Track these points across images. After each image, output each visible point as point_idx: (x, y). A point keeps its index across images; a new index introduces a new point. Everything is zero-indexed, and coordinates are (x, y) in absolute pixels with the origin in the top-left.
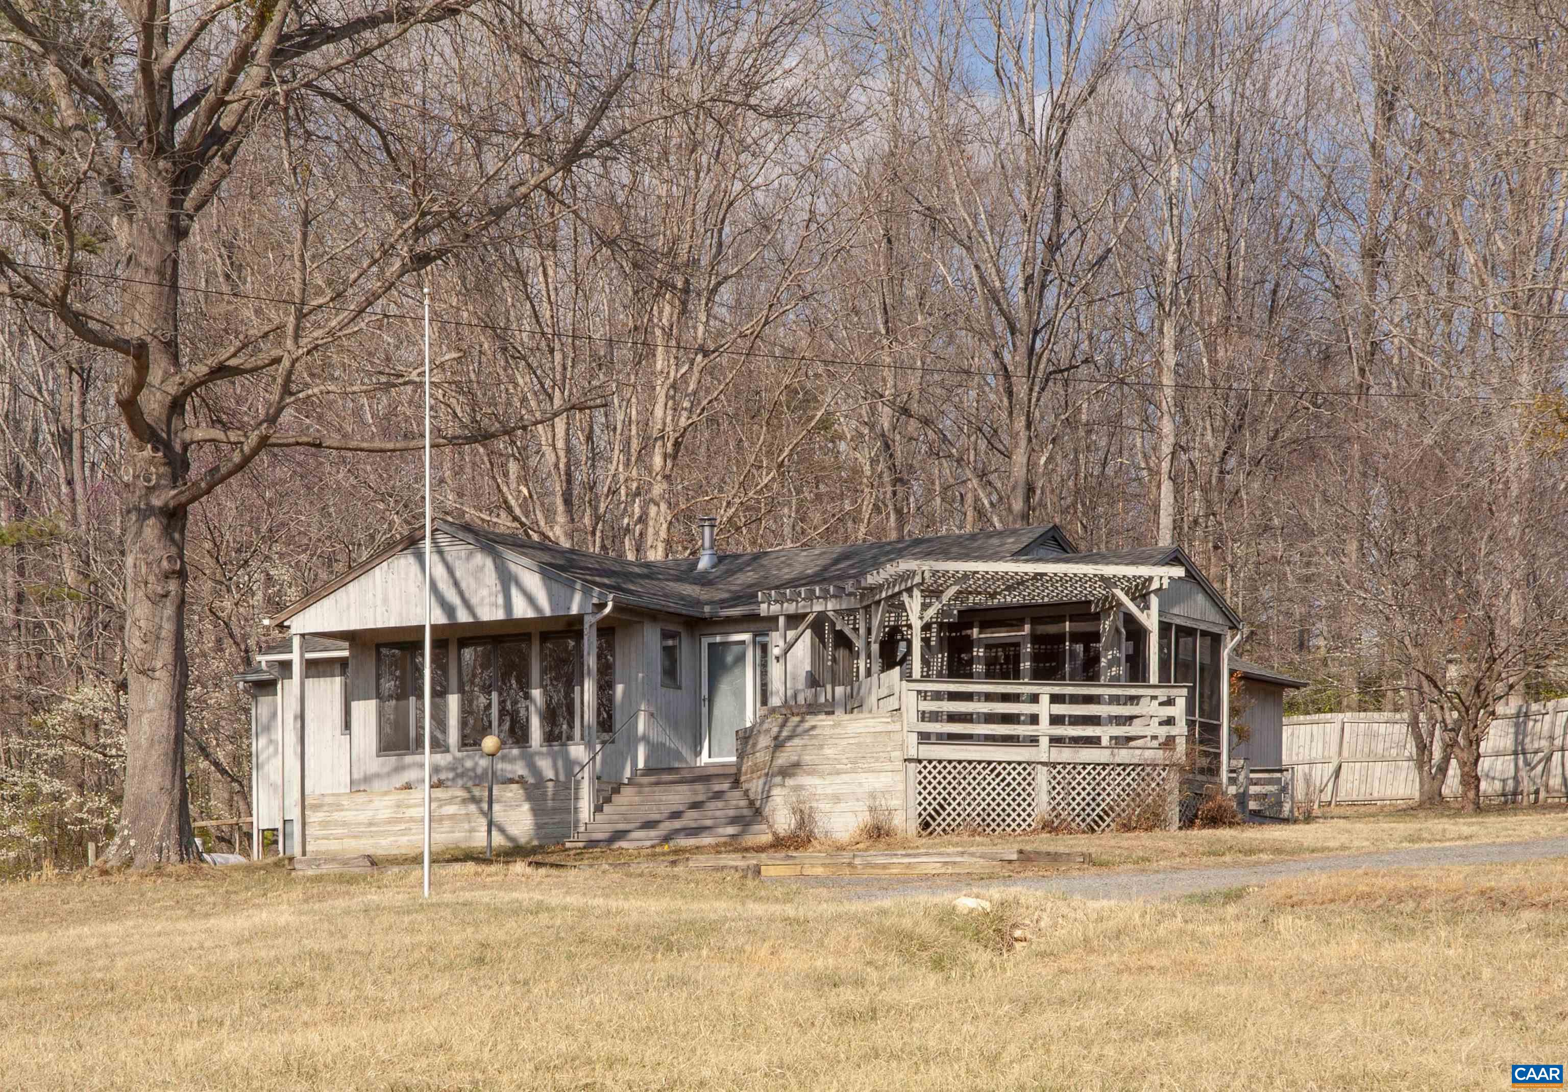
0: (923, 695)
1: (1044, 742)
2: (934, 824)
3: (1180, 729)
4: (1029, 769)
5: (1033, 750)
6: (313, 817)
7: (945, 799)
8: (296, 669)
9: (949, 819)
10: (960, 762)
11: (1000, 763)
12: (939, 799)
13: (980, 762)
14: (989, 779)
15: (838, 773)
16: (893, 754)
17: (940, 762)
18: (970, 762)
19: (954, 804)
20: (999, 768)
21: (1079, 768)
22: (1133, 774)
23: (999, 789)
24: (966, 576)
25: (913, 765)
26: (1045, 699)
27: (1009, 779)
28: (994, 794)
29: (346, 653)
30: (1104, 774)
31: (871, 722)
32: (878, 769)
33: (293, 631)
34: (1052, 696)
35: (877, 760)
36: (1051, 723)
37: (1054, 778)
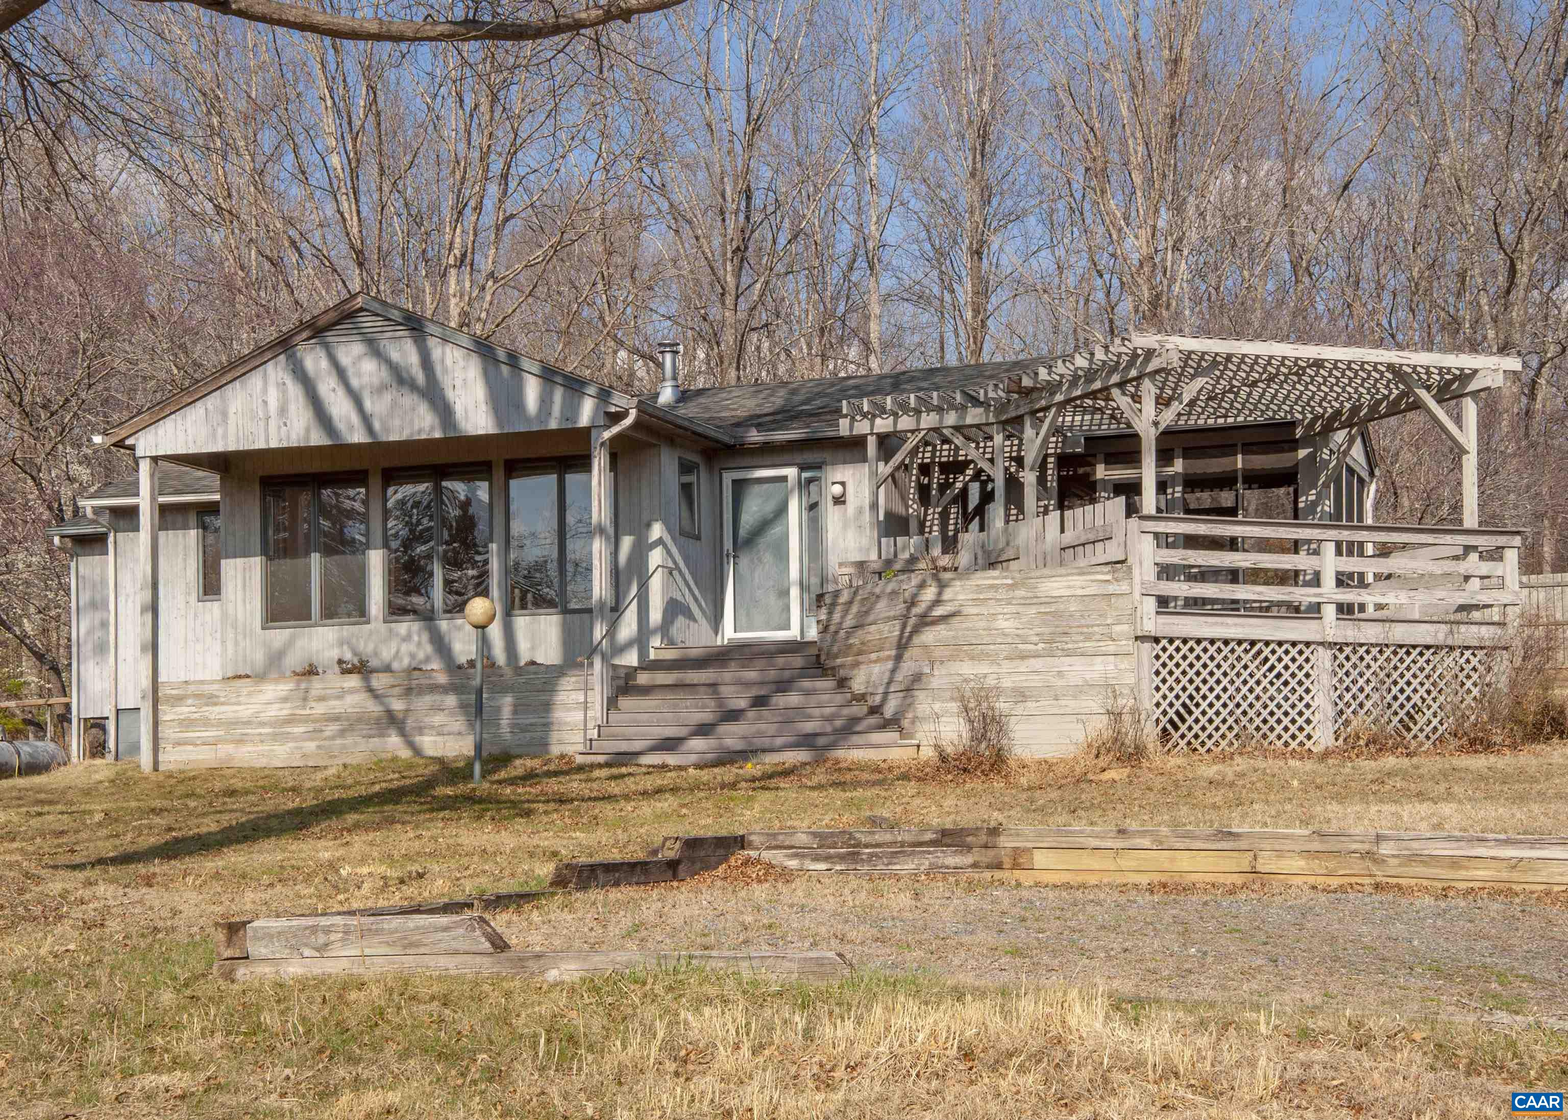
0: (1164, 541)
1: (1329, 612)
2: (1176, 735)
3: (1512, 592)
4: (1307, 652)
5: (1314, 624)
6: (168, 714)
7: (1191, 697)
8: (145, 518)
9: (1196, 728)
10: (1212, 641)
11: (1267, 644)
12: (1184, 697)
13: (1240, 643)
14: (1252, 667)
15: (1023, 657)
16: (1117, 628)
17: (1185, 641)
19: (1204, 705)
20: (1267, 652)
21: (1375, 651)
23: (1265, 682)
25: (1147, 645)
26: (1329, 549)
27: (1279, 667)
29: (217, 497)
30: (1408, 660)
31: (1078, 581)
32: (1090, 651)
33: (139, 452)
34: (1338, 545)
35: (1088, 637)
36: (1340, 583)
37: (1341, 666)
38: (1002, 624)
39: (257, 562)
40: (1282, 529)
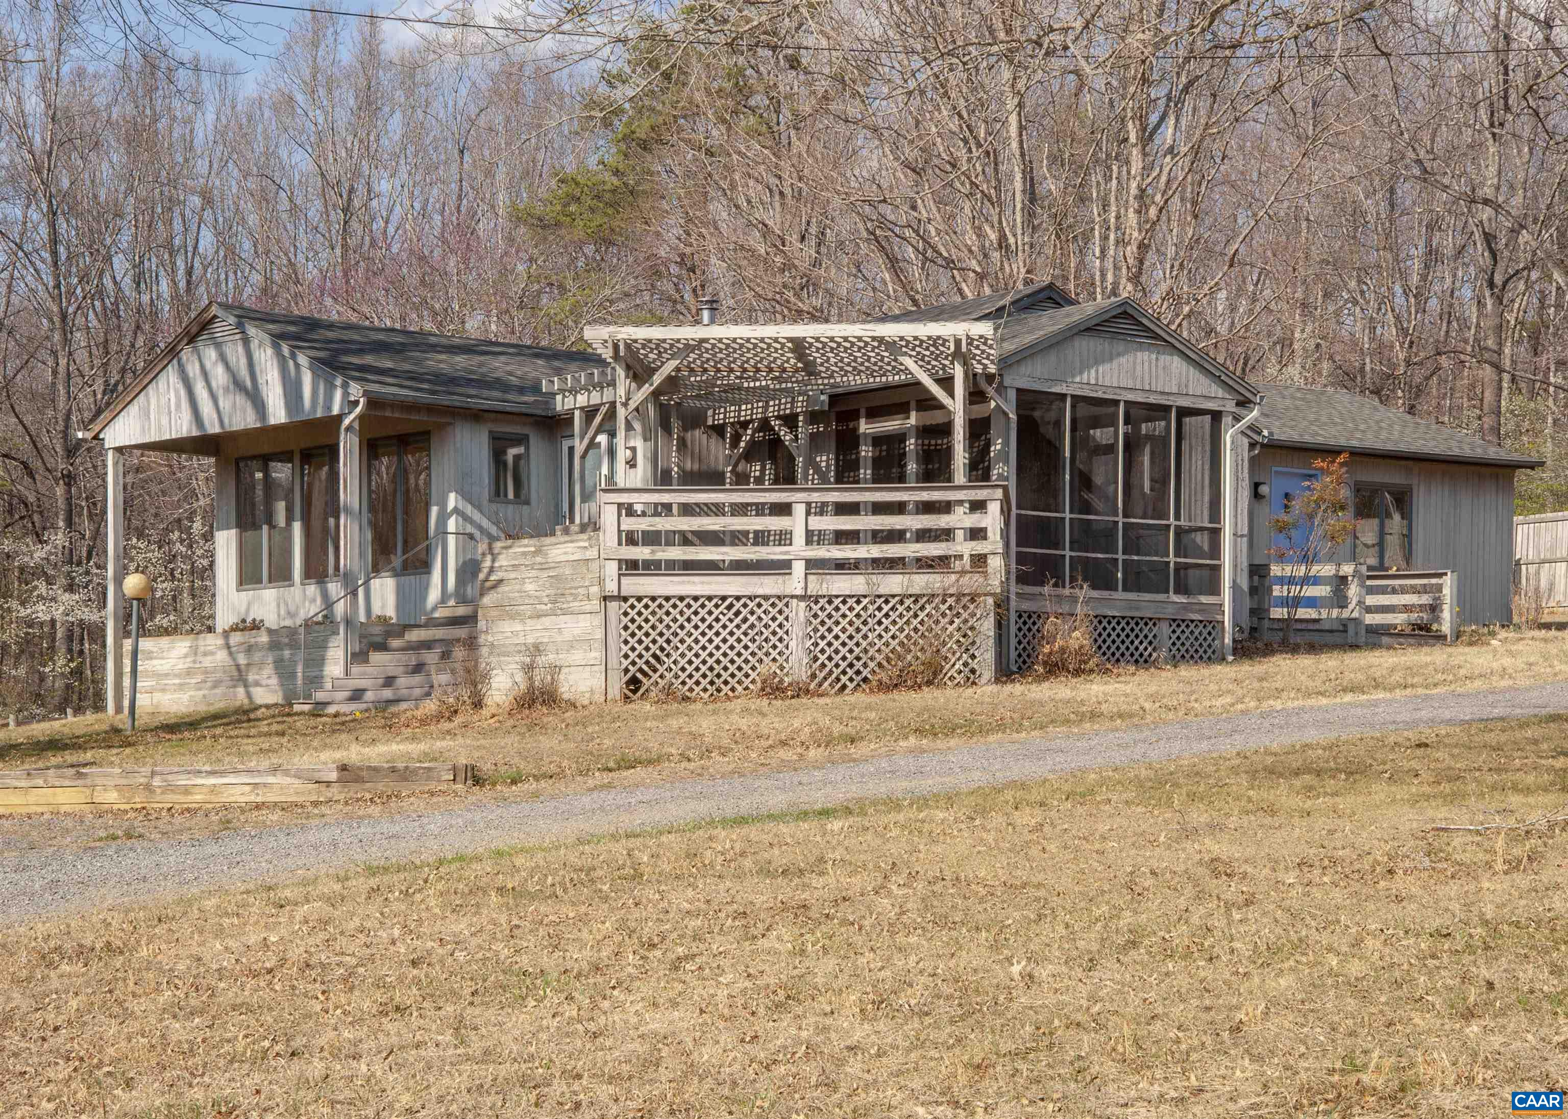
1: (799, 568)
2: (646, 683)
3: (994, 543)
4: (780, 605)
5: (783, 579)
7: (661, 648)
9: (668, 676)
10: (682, 599)
11: (738, 598)
12: (654, 648)
13: (710, 598)
14: (724, 619)
15: (539, 616)
16: (589, 590)
17: (653, 599)
18: (696, 599)
20: (738, 605)
22: (928, 608)
23: (738, 633)
24: (689, 348)
25: (615, 603)
26: (799, 510)
27: (752, 619)
28: (731, 640)
30: (886, 608)
31: (570, 547)
32: (576, 609)
33: (107, 446)
34: (808, 504)
35: (575, 597)
36: (809, 542)
37: (815, 616)
38: (530, 587)
39: (233, 533)
40: (747, 494)
